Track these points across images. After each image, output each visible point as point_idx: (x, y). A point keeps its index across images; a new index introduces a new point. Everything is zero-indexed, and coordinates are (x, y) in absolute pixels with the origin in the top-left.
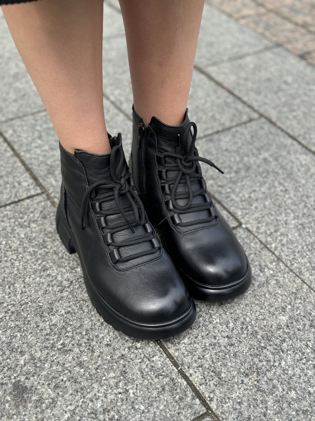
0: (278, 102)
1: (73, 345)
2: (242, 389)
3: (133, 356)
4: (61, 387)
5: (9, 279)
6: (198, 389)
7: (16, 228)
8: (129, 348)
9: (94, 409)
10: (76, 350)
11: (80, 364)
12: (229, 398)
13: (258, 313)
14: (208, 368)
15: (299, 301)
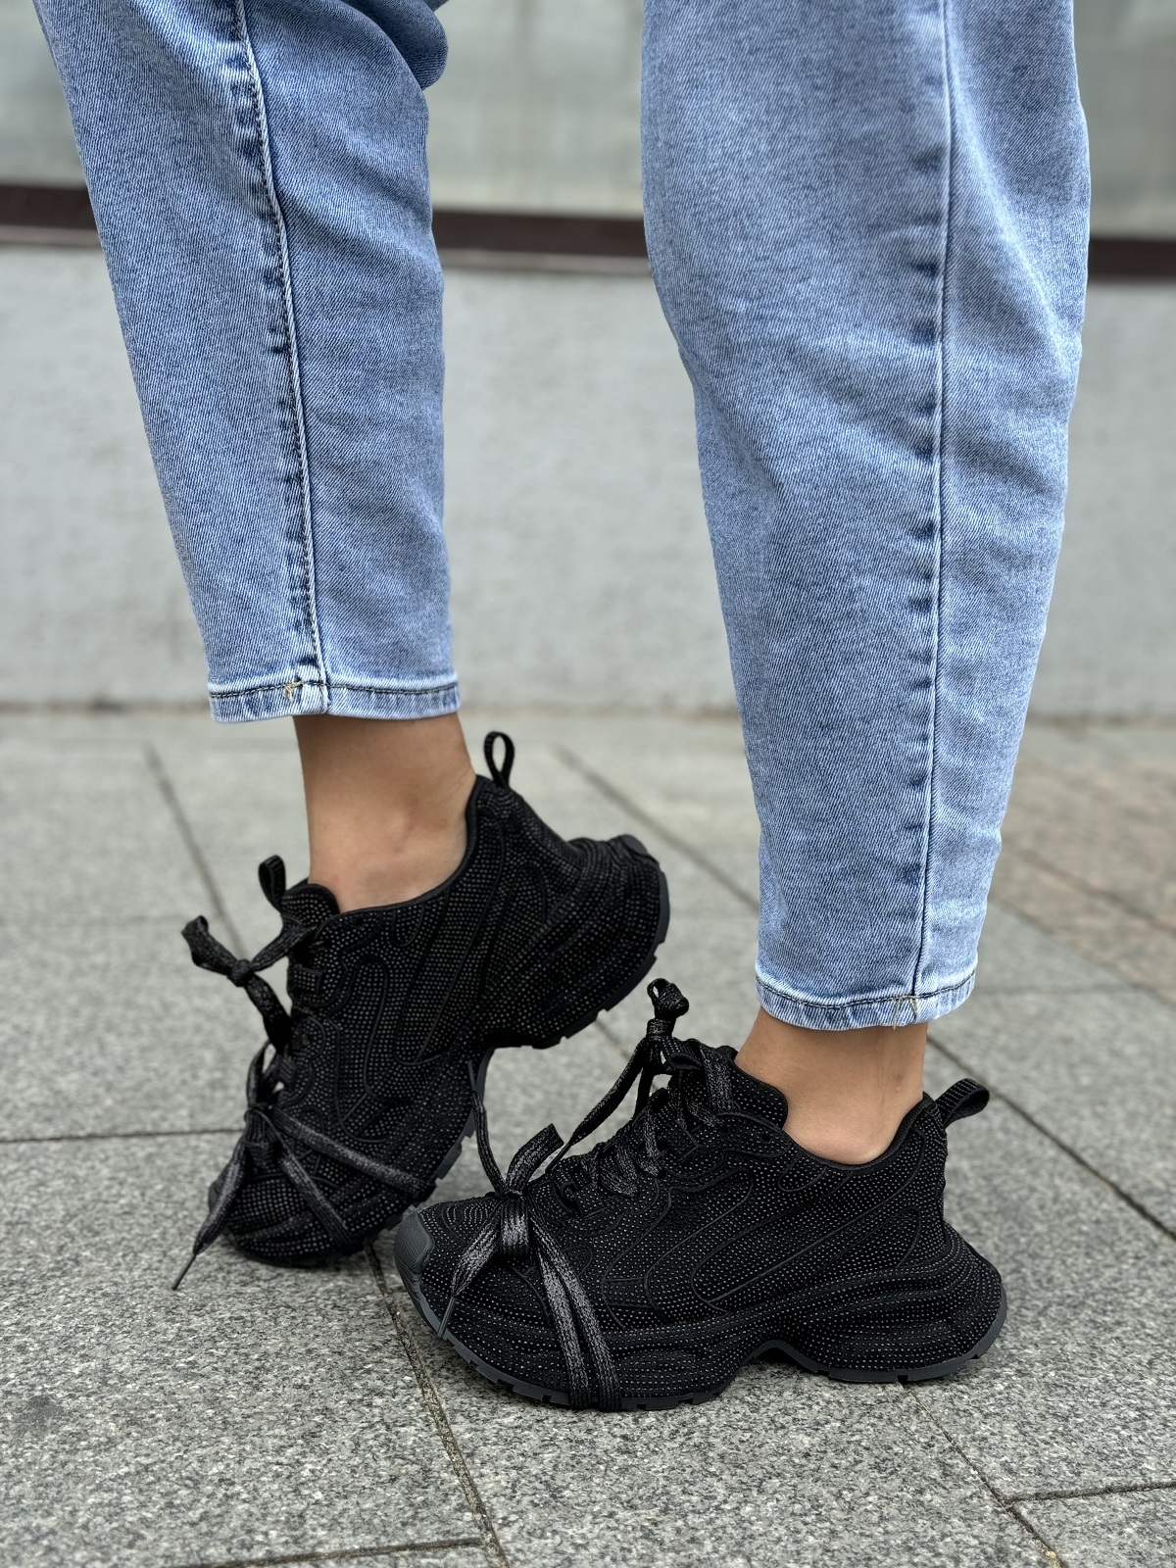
0: (1066, 1080)
1: (216, 1369)
2: (602, 1526)
3: (353, 1414)
4: (141, 1426)
5: (133, 1244)
6: (484, 1500)
7: (203, 1169)
8: (350, 1402)
9: (197, 1474)
10: (219, 1378)
11: (212, 1402)
12: (555, 1532)
13: (739, 1416)
14: (536, 1476)
15: (873, 1420)
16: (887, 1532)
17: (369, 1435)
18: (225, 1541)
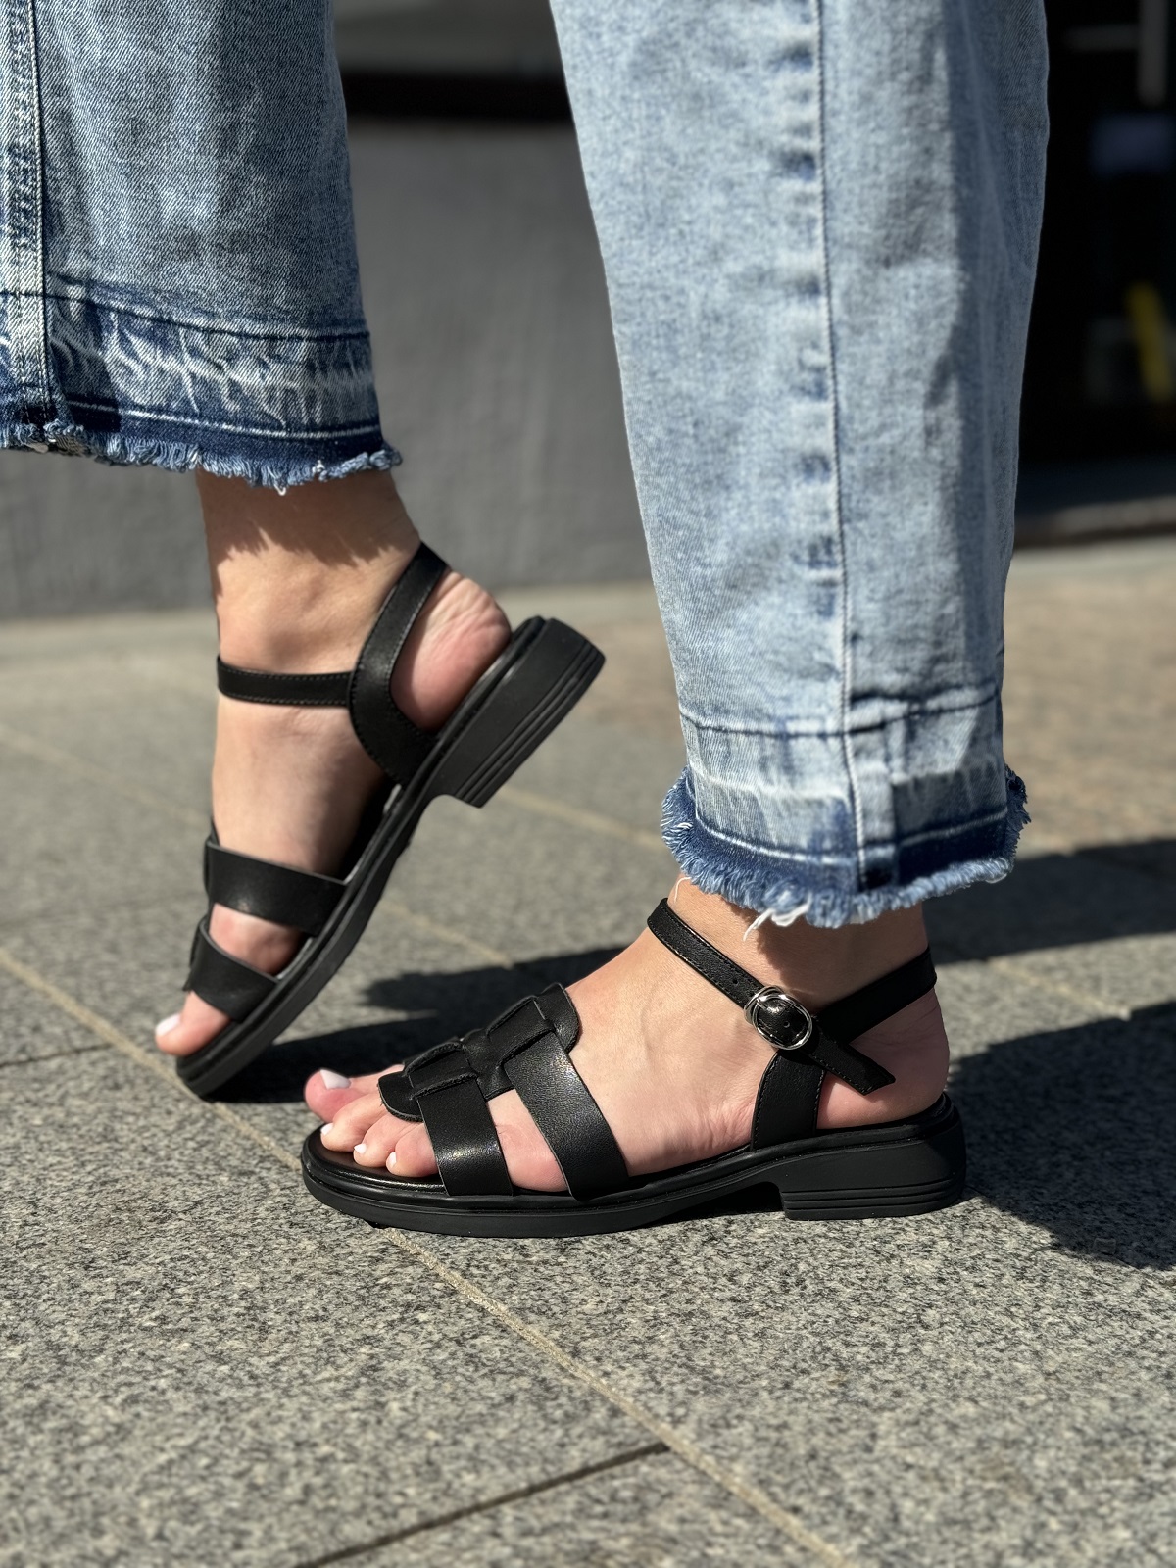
16: (1090, 1343)
17: (441, 1356)
18: (358, 1513)
